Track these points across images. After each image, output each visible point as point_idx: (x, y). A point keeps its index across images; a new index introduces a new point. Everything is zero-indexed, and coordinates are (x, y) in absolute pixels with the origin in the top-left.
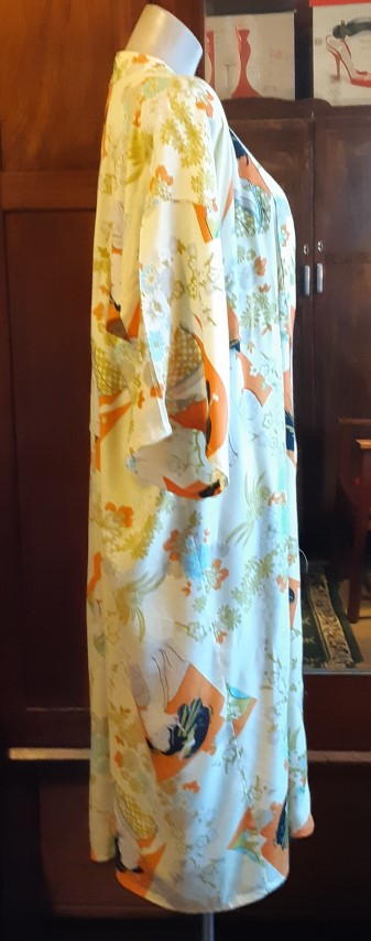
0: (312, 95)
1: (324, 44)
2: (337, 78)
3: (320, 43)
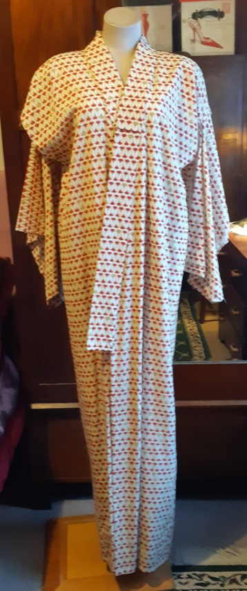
0: (181, 50)
1: (187, 23)
2: (194, 41)
3: (185, 21)
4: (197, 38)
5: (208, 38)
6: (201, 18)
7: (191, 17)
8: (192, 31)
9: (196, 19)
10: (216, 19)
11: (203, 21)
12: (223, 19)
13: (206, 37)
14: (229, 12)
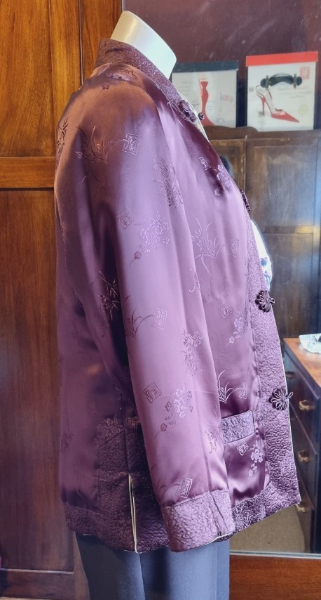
0: (246, 125)
1: (255, 91)
2: (263, 113)
3: (252, 90)
4: (267, 109)
5: (281, 110)
6: (272, 85)
7: (259, 84)
8: (261, 102)
9: (267, 87)
10: (292, 86)
11: (274, 89)
12: (301, 86)
13: (278, 108)
14: (308, 77)
